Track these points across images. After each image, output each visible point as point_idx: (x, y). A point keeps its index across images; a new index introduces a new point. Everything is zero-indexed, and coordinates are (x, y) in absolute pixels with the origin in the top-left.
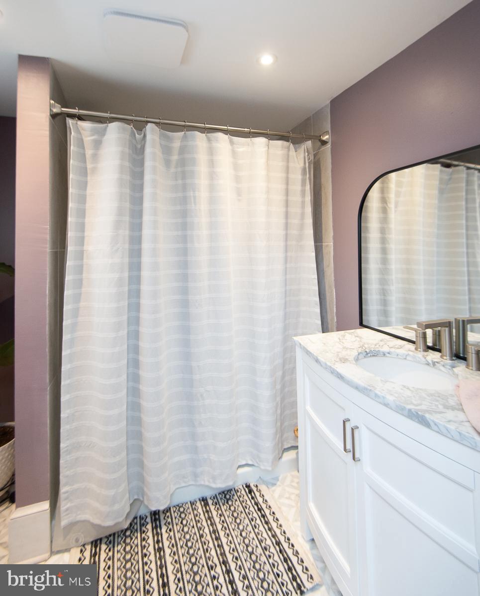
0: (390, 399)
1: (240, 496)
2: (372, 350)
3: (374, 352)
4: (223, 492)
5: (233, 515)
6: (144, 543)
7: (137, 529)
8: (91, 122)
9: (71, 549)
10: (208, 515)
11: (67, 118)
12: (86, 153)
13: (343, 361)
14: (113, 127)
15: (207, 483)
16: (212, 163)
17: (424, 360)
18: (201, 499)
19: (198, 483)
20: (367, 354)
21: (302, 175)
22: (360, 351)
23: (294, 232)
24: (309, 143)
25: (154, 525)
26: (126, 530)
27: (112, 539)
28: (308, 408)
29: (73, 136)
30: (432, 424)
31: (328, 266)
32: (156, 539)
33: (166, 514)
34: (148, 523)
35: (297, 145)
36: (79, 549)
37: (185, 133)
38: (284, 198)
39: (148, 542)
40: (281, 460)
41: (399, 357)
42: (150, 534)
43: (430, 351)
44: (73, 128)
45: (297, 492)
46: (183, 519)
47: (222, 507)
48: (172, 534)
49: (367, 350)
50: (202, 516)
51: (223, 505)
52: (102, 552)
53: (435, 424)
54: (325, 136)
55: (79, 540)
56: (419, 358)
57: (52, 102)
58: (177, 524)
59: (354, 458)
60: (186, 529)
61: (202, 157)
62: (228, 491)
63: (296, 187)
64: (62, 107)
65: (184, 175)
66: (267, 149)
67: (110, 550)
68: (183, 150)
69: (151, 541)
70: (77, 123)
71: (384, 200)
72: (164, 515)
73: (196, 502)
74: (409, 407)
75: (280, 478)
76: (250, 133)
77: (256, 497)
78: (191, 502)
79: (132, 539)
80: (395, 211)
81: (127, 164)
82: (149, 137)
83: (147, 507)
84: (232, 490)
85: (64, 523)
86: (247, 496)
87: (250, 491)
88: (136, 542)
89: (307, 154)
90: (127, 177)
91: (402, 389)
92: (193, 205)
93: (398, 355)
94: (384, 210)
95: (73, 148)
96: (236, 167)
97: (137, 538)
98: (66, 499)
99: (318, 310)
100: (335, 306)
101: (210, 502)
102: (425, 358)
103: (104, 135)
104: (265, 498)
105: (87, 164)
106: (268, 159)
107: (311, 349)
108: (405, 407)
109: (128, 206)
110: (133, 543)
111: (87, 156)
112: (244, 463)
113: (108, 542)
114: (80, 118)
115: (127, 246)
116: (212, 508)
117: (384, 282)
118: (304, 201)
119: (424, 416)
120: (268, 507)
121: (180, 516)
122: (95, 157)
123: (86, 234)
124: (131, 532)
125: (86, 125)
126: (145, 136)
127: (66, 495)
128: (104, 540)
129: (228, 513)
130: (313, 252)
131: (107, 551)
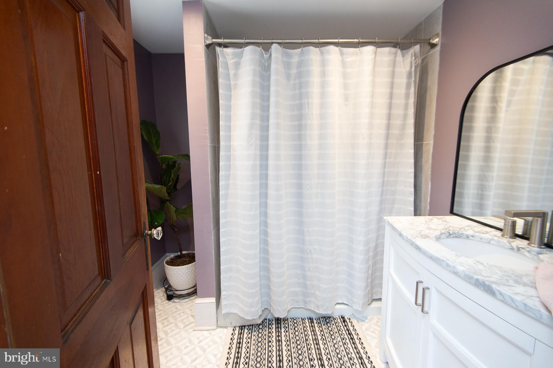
0: (460, 268)
1: (337, 323)
2: (456, 232)
3: (457, 234)
4: (325, 317)
5: (330, 333)
6: (270, 335)
7: (266, 325)
8: (232, 48)
9: (227, 327)
10: (313, 329)
11: (216, 47)
12: (230, 73)
13: (424, 237)
14: (248, 49)
15: (313, 309)
16: (323, 74)
17: (508, 244)
18: (309, 318)
19: (307, 308)
20: (450, 235)
21: (407, 78)
22: (443, 231)
23: (395, 132)
24: (417, 48)
25: (277, 326)
26: (260, 324)
27: (251, 328)
28: (392, 271)
29: (220, 60)
30: (497, 293)
31: (427, 162)
32: (277, 334)
33: (285, 322)
34: (273, 324)
35: (405, 51)
36: (232, 328)
37: (302, 50)
38: (388, 101)
39: (272, 334)
40: (369, 306)
41: (483, 240)
42: (274, 330)
43: (518, 238)
44: (220, 54)
45: (379, 329)
46: (295, 327)
47: (323, 326)
48: (287, 334)
49: (450, 232)
50: (308, 328)
51: (324, 326)
52: (245, 333)
53: (501, 294)
54: (435, 39)
55: (232, 324)
56: (503, 243)
57: (206, 35)
58: (291, 329)
59: (422, 311)
60: (297, 333)
61: (315, 69)
62: (328, 317)
63: (401, 91)
64: (212, 39)
65: (301, 86)
66: (374, 56)
67: (249, 333)
68: (300, 64)
69: (274, 334)
70: (223, 50)
71: (495, 100)
72: (284, 322)
73: (305, 319)
74: (476, 277)
75: (368, 318)
76: (359, 43)
77: (348, 326)
78: (302, 318)
79: (263, 330)
80: (506, 111)
81: (258, 79)
82: (273, 55)
83: (272, 314)
84: (331, 317)
85: (224, 312)
86: (342, 323)
87: (344, 321)
88: (265, 333)
89: (413, 58)
90: (258, 90)
91: (475, 263)
92: (307, 110)
93: (481, 239)
94: (494, 110)
95: (221, 70)
96: (345, 76)
97: (266, 331)
98: (225, 298)
99: (412, 199)
100: (429, 197)
101: (315, 321)
102: (510, 244)
103: (242, 57)
104: (355, 328)
105: (231, 82)
106: (374, 66)
107: (397, 226)
108: (473, 277)
109: (259, 112)
110: (263, 333)
111: (231, 76)
112: (341, 302)
113: (248, 329)
114: (226, 46)
115: (258, 142)
116: (316, 325)
117: (483, 178)
118: (408, 103)
119: (491, 286)
120: (356, 334)
121: (294, 325)
122: (236, 75)
123: (232, 133)
124: (263, 327)
125: (229, 51)
126: (271, 55)
127: (224, 296)
128: (247, 327)
129: (326, 331)
130: (412, 149)
131: (248, 333)
